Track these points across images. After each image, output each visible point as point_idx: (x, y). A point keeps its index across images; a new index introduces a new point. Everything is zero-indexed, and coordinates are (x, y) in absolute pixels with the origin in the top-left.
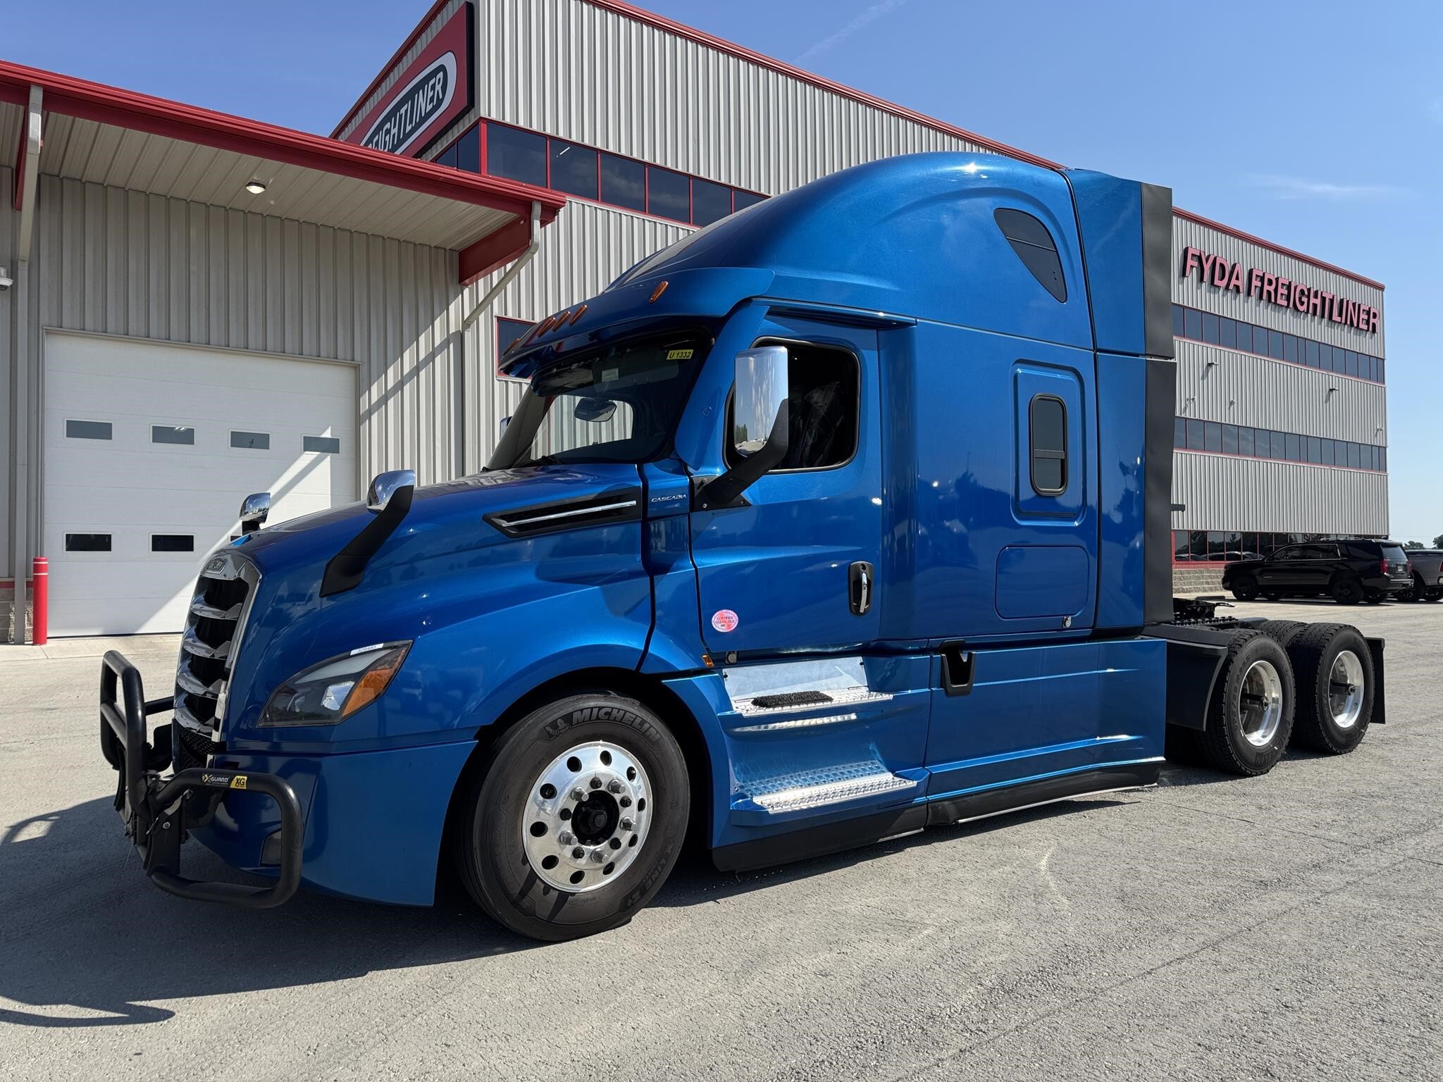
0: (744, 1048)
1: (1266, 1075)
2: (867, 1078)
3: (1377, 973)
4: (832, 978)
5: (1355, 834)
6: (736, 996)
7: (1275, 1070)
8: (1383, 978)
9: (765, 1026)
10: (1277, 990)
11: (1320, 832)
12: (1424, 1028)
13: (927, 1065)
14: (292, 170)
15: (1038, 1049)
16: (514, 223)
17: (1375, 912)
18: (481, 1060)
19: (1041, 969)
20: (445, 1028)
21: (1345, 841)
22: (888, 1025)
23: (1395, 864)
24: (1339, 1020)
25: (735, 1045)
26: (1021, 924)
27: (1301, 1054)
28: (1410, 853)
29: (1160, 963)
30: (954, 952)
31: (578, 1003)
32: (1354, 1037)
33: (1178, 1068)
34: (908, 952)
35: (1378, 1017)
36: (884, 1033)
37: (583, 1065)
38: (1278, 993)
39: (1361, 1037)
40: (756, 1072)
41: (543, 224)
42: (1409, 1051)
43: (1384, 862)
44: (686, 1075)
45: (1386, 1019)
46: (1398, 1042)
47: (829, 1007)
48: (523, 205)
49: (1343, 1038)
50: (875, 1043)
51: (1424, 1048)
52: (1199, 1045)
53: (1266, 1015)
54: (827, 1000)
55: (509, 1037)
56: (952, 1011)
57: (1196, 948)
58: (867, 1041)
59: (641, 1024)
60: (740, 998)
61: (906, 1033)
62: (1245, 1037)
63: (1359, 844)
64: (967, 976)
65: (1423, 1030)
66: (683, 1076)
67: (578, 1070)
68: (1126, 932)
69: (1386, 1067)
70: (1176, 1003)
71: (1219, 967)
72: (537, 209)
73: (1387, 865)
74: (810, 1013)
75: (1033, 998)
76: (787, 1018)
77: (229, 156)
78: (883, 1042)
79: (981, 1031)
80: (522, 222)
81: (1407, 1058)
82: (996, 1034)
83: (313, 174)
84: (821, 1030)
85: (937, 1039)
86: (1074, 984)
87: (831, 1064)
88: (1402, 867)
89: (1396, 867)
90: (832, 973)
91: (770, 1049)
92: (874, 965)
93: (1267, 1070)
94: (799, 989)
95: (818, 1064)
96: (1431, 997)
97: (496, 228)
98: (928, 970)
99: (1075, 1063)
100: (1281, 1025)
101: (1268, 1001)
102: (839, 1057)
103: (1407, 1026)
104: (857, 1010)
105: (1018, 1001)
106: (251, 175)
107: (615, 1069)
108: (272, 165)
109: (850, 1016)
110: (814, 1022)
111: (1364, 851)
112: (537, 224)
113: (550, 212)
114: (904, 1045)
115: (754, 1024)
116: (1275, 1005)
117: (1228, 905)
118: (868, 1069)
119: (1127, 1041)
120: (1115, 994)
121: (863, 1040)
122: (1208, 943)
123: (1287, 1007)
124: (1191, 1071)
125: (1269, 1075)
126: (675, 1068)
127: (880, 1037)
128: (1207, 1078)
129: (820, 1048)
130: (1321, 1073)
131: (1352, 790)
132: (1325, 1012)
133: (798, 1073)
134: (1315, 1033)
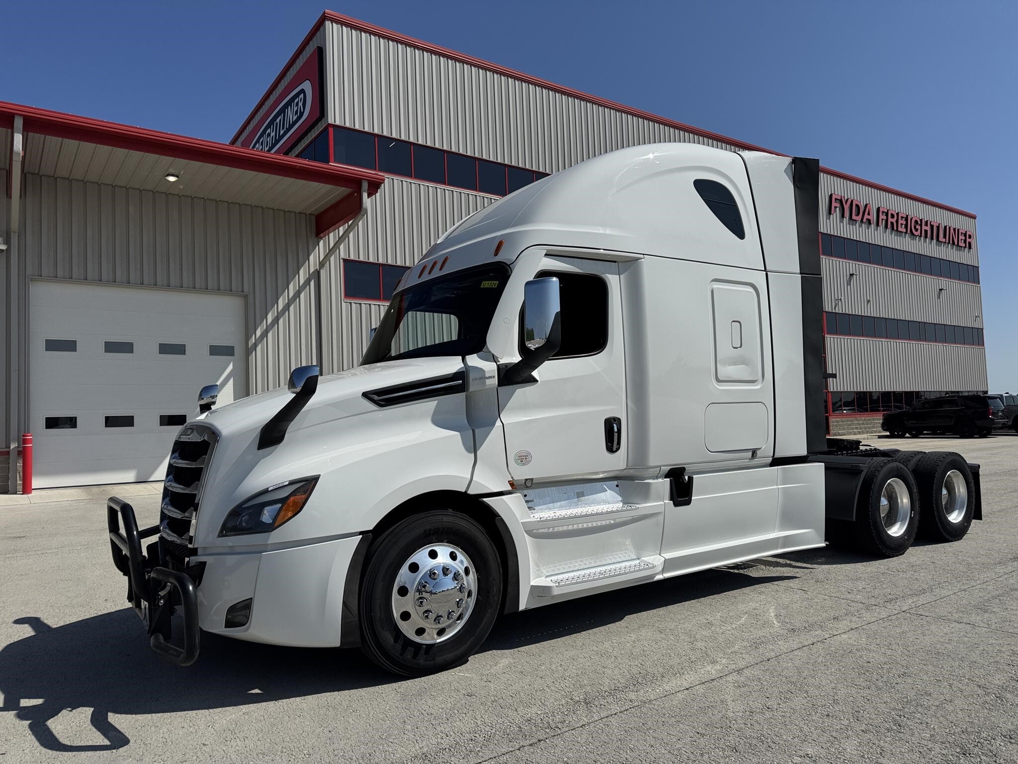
0: (397, 742)
1: (733, 751)
2: (469, 759)
3: (839, 686)
4: (474, 697)
5: (874, 597)
6: (405, 710)
7: (740, 748)
8: (842, 689)
9: (417, 728)
10: (768, 698)
11: (849, 596)
12: (853, 719)
13: (512, 749)
14: (196, 165)
15: (590, 738)
16: (351, 194)
17: (860, 647)
18: (223, 753)
19: (616, 688)
20: (206, 734)
21: (863, 602)
22: (498, 726)
23: (890, 616)
24: (799, 716)
25: (392, 740)
26: (616, 660)
27: (762, 737)
28: (904, 609)
29: (697, 683)
30: (563, 679)
31: (299, 717)
32: (803, 726)
33: (676, 747)
34: (532, 680)
35: (826, 713)
36: (494, 731)
37: (288, 754)
38: (767, 699)
39: (807, 726)
40: (398, 756)
41: (369, 195)
42: (834, 734)
43: (884, 615)
44: (352, 759)
45: (830, 715)
46: (831, 729)
47: (464, 715)
48: (355, 183)
49: (795, 727)
50: (485, 737)
51: (846, 732)
52: (698, 733)
53: (751, 714)
54: (465, 711)
55: (246, 739)
56: (545, 716)
57: (727, 673)
58: (480, 736)
59: (336, 729)
60: (407, 711)
61: (508, 730)
62: (730, 727)
63: (873, 603)
64: (565, 694)
65: (852, 720)
66: (349, 760)
67: (283, 758)
68: (684, 664)
69: (815, 745)
70: (695, 708)
71: (736, 684)
72: (365, 185)
73: (884, 617)
74: (450, 720)
75: (602, 706)
76: (434, 723)
77: (151, 158)
78: (490, 737)
79: (558, 728)
80: (356, 194)
81: (831, 738)
82: (567, 729)
83: (209, 167)
84: (453, 730)
85: (527, 733)
86: (634, 697)
87: (450, 750)
88: (894, 617)
89: (890, 618)
90: (476, 694)
91: (414, 742)
92: (506, 688)
93: (735, 748)
94: (449, 705)
95: (441, 751)
96: (868, 700)
97: (338, 199)
98: (540, 691)
99: (610, 746)
100: (758, 719)
101: (757, 705)
102: (457, 746)
103: (843, 718)
104: (482, 717)
105: (592, 708)
106: (168, 169)
107: (307, 756)
108: (181, 162)
109: (476, 721)
110: (450, 725)
111: (874, 608)
112: (365, 195)
113: (374, 187)
114: (503, 738)
115: (410, 727)
116: (761, 707)
117: (763, 645)
118: (473, 753)
119: (652, 731)
120: (658, 703)
121: (477, 735)
122: (736, 669)
123: (769, 708)
124: (684, 749)
125: (734, 751)
126: (347, 755)
127: (489, 733)
128: (693, 753)
129: (447, 741)
130: (769, 749)
131: (886, 567)
132: (792, 711)
133: (426, 756)
134: (778, 724)
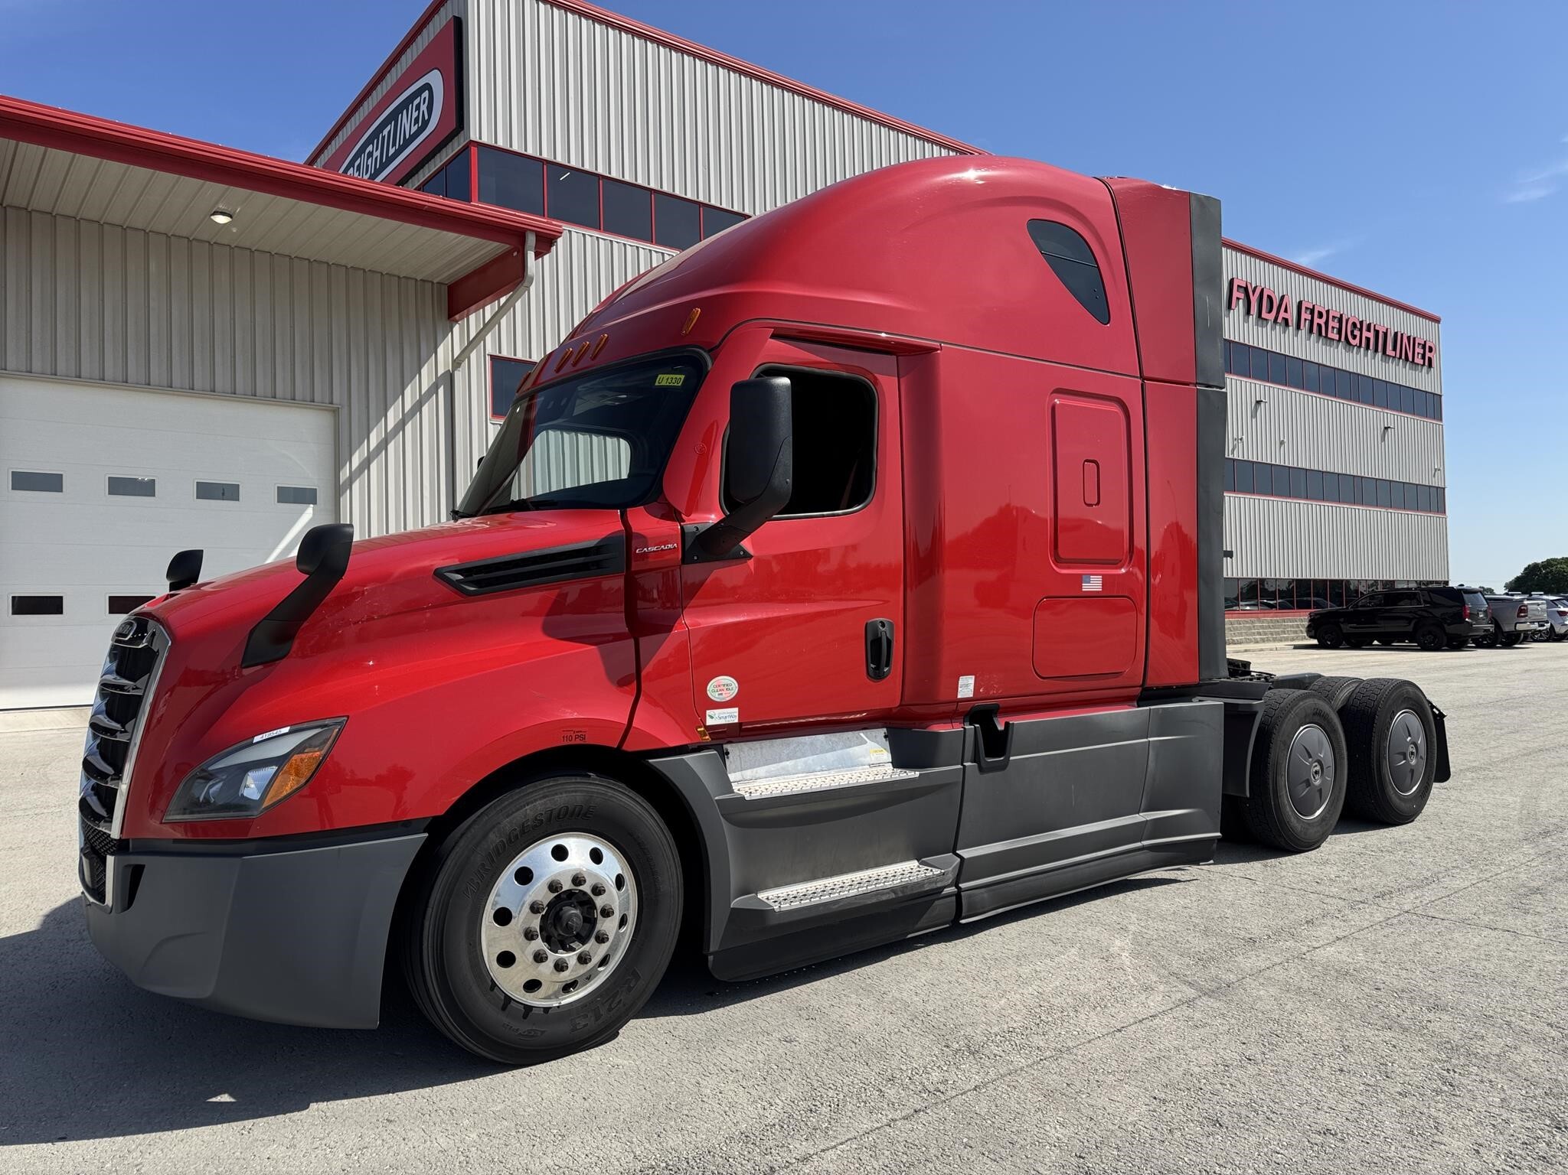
0: (695, 1114)
1: (1215, 1125)
2: (816, 1140)
3: (1346, 1025)
4: (796, 1043)
5: (1356, 889)
6: (694, 1064)
7: (1225, 1120)
8: (1351, 1030)
9: (721, 1093)
10: (1244, 1043)
11: (1320, 888)
12: (1381, 1076)
13: (879, 1125)
14: (261, 198)
15: (994, 1108)
16: (508, 253)
17: (1358, 966)
18: (422, 1134)
19: (1011, 1029)
20: (388, 1105)
21: (1343, 897)
22: (846, 1089)
23: (1389, 918)
24: (1298, 1071)
25: (686, 1112)
26: (998, 986)
27: (1253, 1104)
28: (1406, 908)
29: (1132, 1021)
30: (925, 1015)
31: (529, 1076)
32: (1309, 1087)
33: (1129, 1120)
34: (878, 1017)
35: (1337, 1067)
36: (841, 1096)
37: (528, 1135)
38: (1244, 1046)
39: (1316, 1086)
40: (704, 1137)
41: (538, 255)
42: (1359, 1098)
43: (1379, 917)
44: (632, 1143)
45: (1345, 1069)
46: (1352, 1091)
47: (788, 1072)
48: (516, 236)
49: (1298, 1088)
50: (830, 1106)
51: (1375, 1095)
52: (1155, 1098)
53: (1226, 1068)
54: (788, 1065)
55: (454, 1111)
56: (914, 1073)
57: (1172, 1005)
58: (822, 1104)
59: (593, 1095)
60: (698, 1066)
61: (863, 1095)
62: (1201, 1089)
63: (1358, 899)
64: (935, 1038)
65: (1378, 1078)
66: (628, 1143)
67: (522, 1141)
68: (1104, 992)
69: (1335, 1115)
70: (1140, 1059)
71: (1190, 1023)
72: (531, 240)
73: (1381, 919)
74: (768, 1079)
75: (998, 1058)
76: (744, 1084)
77: (189, 184)
78: (838, 1105)
79: (940, 1091)
80: (515, 254)
81: (1356, 1105)
82: (954, 1094)
83: (284, 203)
84: (777, 1095)
85: (893, 1100)
86: (1042, 1044)
87: (782, 1127)
88: (1395, 921)
89: (1389, 922)
90: (797, 1039)
91: (722, 1115)
92: (841, 1030)
93: (1217, 1120)
94: (760, 1057)
95: (768, 1128)
96: (1394, 1046)
97: (487, 259)
98: (896, 1033)
99: (1027, 1119)
100: (1240, 1077)
101: (1232, 1055)
102: (791, 1121)
103: (1364, 1074)
104: (817, 1075)
105: (982, 1061)
106: (217, 203)
107: (560, 1138)
108: (239, 193)
109: (809, 1080)
110: (771, 1087)
111: (1361, 906)
112: (531, 255)
113: (546, 242)
114: (859, 1107)
115: (709, 1091)
116: (1238, 1058)
117: (1213, 963)
118: (818, 1131)
119: (1084, 1096)
120: (1080, 1052)
121: (818, 1103)
122: (1184, 1000)
123: (1250, 1060)
124: (1142, 1123)
125: (1218, 1125)
126: (622, 1136)
127: (836, 1100)
128: (1156, 1129)
129: (773, 1112)
130: (1269, 1122)
131: (1362, 845)
132: (1286, 1063)
133: (747, 1137)
134: (1271, 1084)
